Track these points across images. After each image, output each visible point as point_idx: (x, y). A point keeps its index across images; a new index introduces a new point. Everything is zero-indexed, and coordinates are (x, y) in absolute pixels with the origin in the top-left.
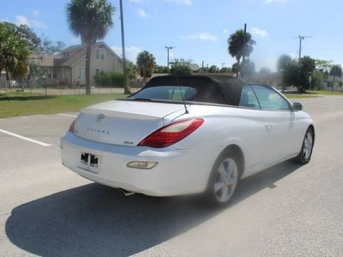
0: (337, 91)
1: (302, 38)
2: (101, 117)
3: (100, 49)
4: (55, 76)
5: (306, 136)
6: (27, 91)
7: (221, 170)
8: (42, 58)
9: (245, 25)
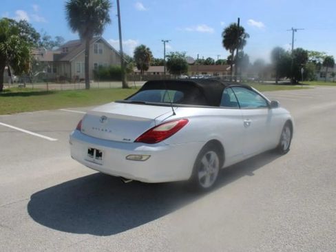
0: (330, 81)
1: (294, 30)
2: (104, 118)
3: (98, 44)
4: (55, 71)
5: (284, 130)
6: (29, 87)
7: (204, 160)
8: (42, 55)
9: (239, 19)
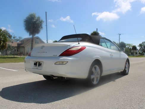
0: (135, 56)
1: (120, 35)
2: (43, 47)
3: (37, 39)
5: (126, 63)
6: (6, 56)
7: (93, 70)
8: (12, 42)
9: (97, 29)
